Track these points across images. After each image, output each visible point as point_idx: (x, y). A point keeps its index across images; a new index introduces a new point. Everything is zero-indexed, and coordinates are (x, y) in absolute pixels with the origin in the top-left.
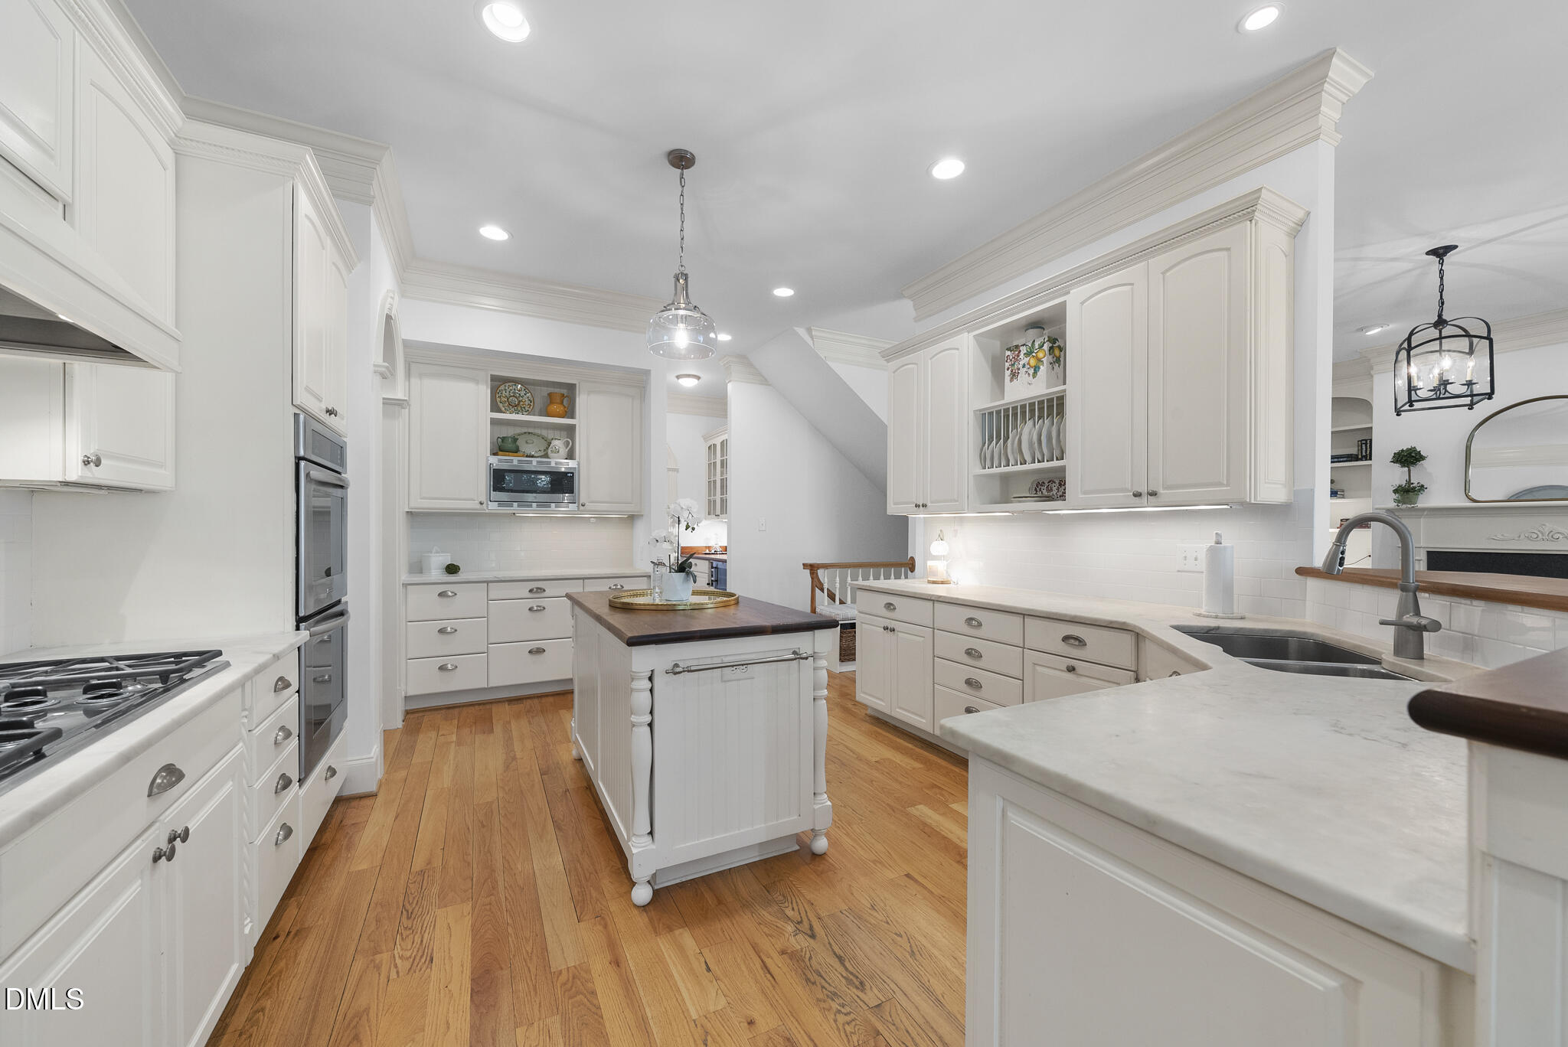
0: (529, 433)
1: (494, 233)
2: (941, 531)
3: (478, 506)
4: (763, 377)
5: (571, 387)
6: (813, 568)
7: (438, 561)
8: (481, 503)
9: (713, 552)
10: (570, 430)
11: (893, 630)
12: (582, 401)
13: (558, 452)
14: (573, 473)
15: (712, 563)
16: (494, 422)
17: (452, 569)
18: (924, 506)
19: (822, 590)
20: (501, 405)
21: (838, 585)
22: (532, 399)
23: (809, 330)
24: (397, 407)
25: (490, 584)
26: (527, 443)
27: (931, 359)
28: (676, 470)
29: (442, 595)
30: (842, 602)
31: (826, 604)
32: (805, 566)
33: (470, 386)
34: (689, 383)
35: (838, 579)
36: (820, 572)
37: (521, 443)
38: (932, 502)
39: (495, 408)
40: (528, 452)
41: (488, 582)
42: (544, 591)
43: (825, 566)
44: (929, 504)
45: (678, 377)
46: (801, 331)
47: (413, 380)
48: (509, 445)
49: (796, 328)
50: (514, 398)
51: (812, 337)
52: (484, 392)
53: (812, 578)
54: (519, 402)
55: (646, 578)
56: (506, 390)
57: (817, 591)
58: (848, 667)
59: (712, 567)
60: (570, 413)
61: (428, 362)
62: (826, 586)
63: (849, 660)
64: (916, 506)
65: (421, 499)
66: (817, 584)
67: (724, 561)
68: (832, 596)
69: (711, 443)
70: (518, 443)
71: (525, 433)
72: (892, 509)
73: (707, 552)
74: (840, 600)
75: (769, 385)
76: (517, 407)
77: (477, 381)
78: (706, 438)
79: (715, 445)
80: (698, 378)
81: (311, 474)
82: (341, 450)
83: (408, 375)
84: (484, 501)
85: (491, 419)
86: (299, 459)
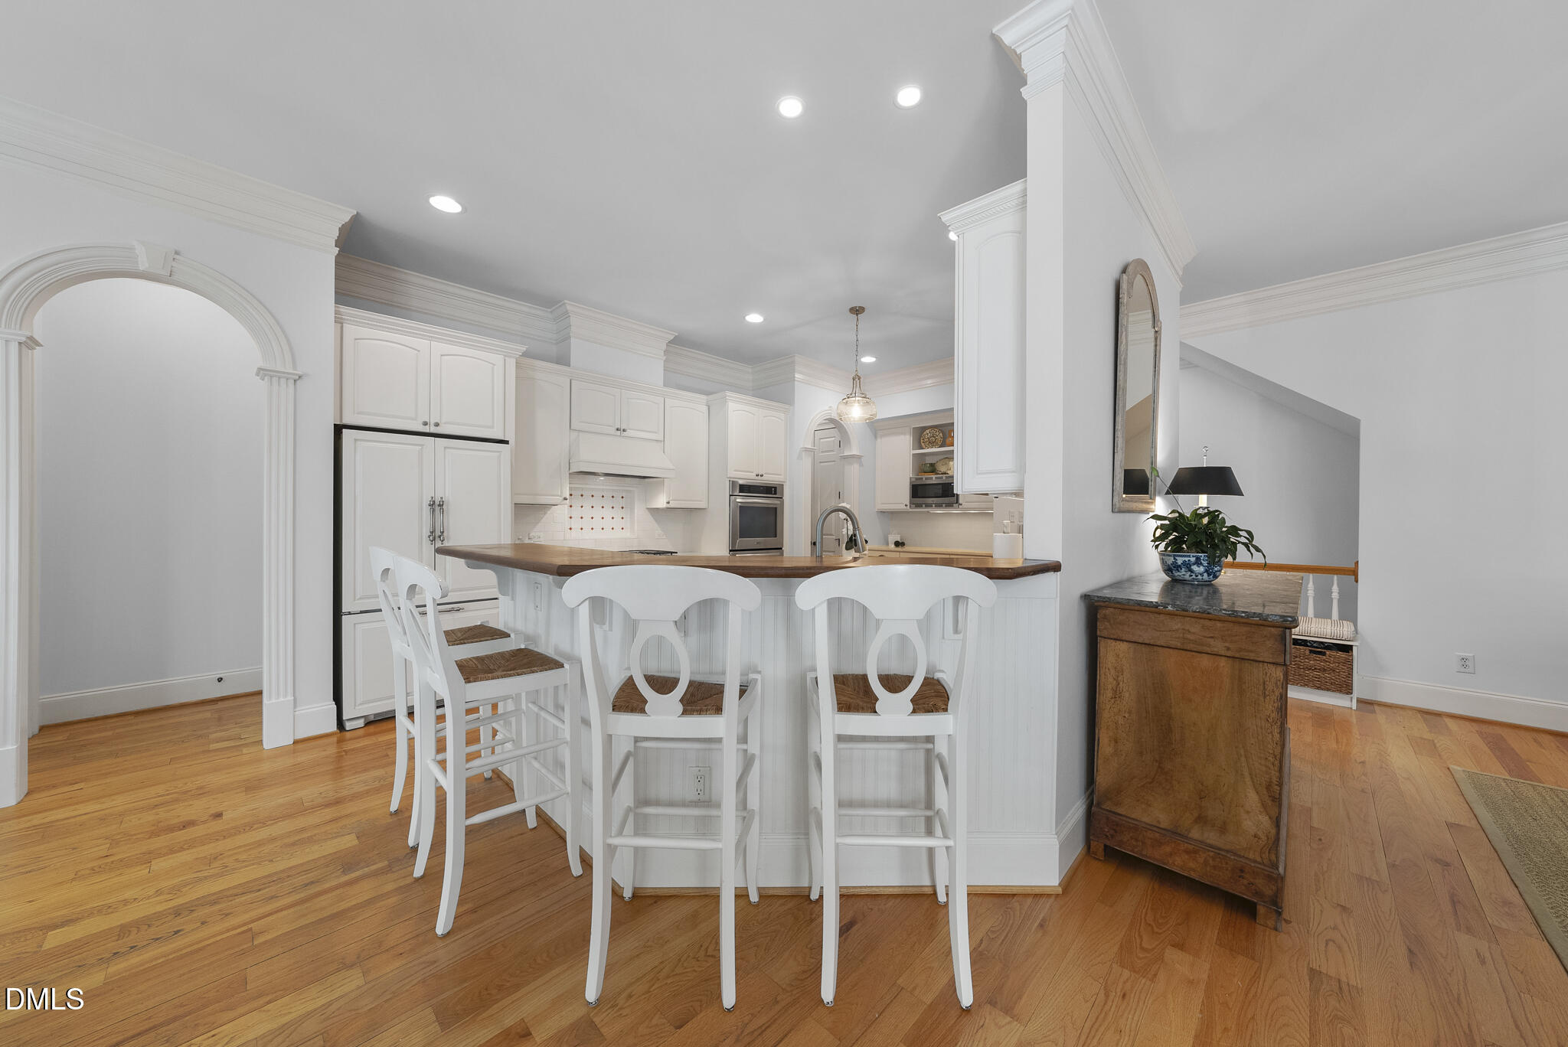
3: (905, 508)
7: (893, 538)
8: (906, 505)
16: (915, 456)
17: (898, 544)
20: (920, 445)
22: (943, 437)
24: (855, 459)
26: (943, 465)
33: (902, 437)
37: (936, 467)
39: (916, 447)
48: (928, 469)
50: (927, 440)
52: (909, 440)
56: (927, 434)
61: (883, 429)
65: (882, 504)
76: (927, 445)
77: (904, 434)
81: (738, 500)
82: (775, 488)
83: (876, 437)
84: (908, 504)
85: (913, 455)
86: (730, 495)
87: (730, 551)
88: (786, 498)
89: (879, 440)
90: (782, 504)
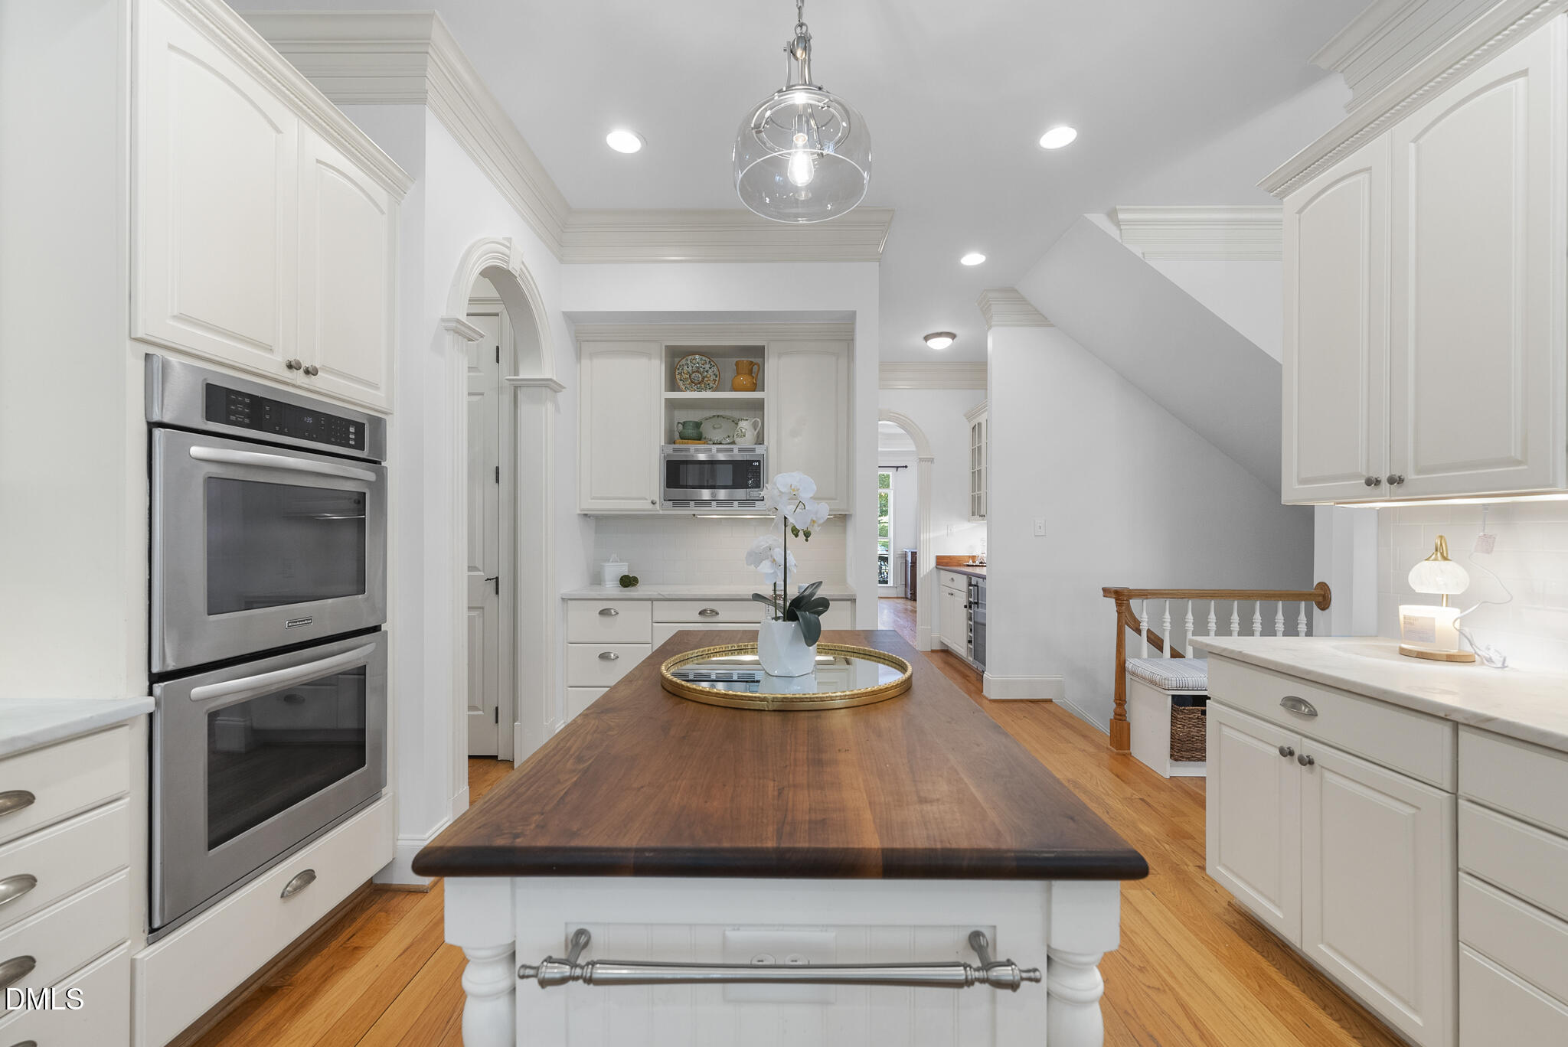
0: (718, 416)
1: (624, 141)
2: (1441, 537)
3: (651, 506)
4: (1043, 316)
5: (759, 351)
6: (1121, 597)
7: (614, 570)
8: (653, 503)
9: (977, 563)
10: (758, 406)
11: (1307, 762)
12: (773, 368)
13: (744, 436)
14: (759, 461)
15: (971, 578)
16: (671, 405)
17: (627, 582)
18: (1395, 480)
19: (1138, 631)
20: (681, 383)
21: (1167, 626)
22: (717, 373)
23: (1112, 215)
24: (544, 389)
25: (654, 602)
26: (714, 428)
27: (1415, 141)
28: (931, 460)
29: (604, 613)
30: (1176, 654)
31: (1145, 654)
32: (1107, 592)
33: (643, 362)
34: (940, 344)
35: (1167, 616)
36: (1134, 604)
37: (707, 430)
38: (1419, 472)
39: (672, 386)
40: (716, 439)
41: (652, 600)
42: (717, 614)
43: (1143, 594)
44: (1410, 476)
45: (926, 338)
46: (1099, 219)
47: (583, 361)
48: (690, 432)
49: (1085, 215)
50: (697, 374)
51: (1117, 224)
52: (655, 369)
53: (1119, 613)
54: (704, 378)
55: (849, 602)
56: (688, 365)
57: (1128, 631)
58: (1188, 770)
59: (970, 584)
60: (757, 385)
61: (599, 339)
62: (1144, 626)
63: (1189, 759)
64: (1369, 482)
65: (592, 499)
66: (1127, 620)
67: (984, 578)
68: (1156, 642)
69: (975, 422)
70: (701, 430)
71: (714, 416)
72: (1292, 493)
73: (971, 563)
74: (1172, 648)
75: (1052, 325)
76: (699, 384)
77: (649, 356)
78: (969, 417)
79: (979, 424)
80: (953, 336)
81: (196, 451)
82: (360, 427)
83: (579, 357)
84: (657, 500)
85: (667, 400)
86: (152, 426)
87: (154, 678)
88: (393, 462)
89: (585, 362)
90: (380, 485)
